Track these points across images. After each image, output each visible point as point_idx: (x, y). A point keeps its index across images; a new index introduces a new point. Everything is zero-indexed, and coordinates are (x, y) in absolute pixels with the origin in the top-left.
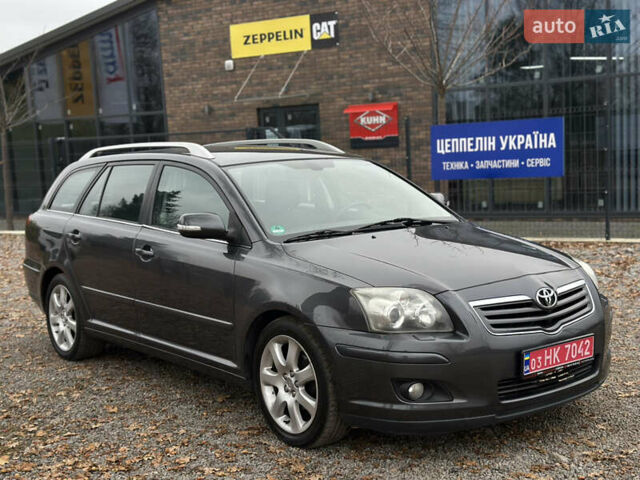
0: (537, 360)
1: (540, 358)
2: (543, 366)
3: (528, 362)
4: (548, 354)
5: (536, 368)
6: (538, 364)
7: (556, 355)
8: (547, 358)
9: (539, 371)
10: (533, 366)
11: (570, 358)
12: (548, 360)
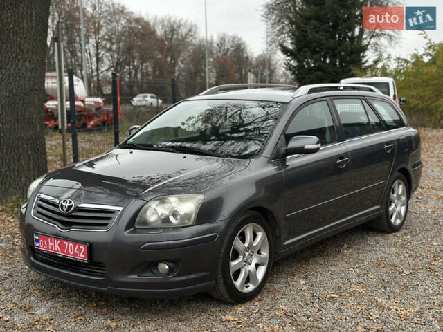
0: (44, 243)
1: (46, 242)
2: (48, 248)
3: (37, 241)
4: (51, 242)
5: (43, 248)
6: (44, 245)
7: (57, 246)
8: (50, 244)
9: (46, 250)
10: (41, 245)
11: (68, 252)
12: (52, 246)
